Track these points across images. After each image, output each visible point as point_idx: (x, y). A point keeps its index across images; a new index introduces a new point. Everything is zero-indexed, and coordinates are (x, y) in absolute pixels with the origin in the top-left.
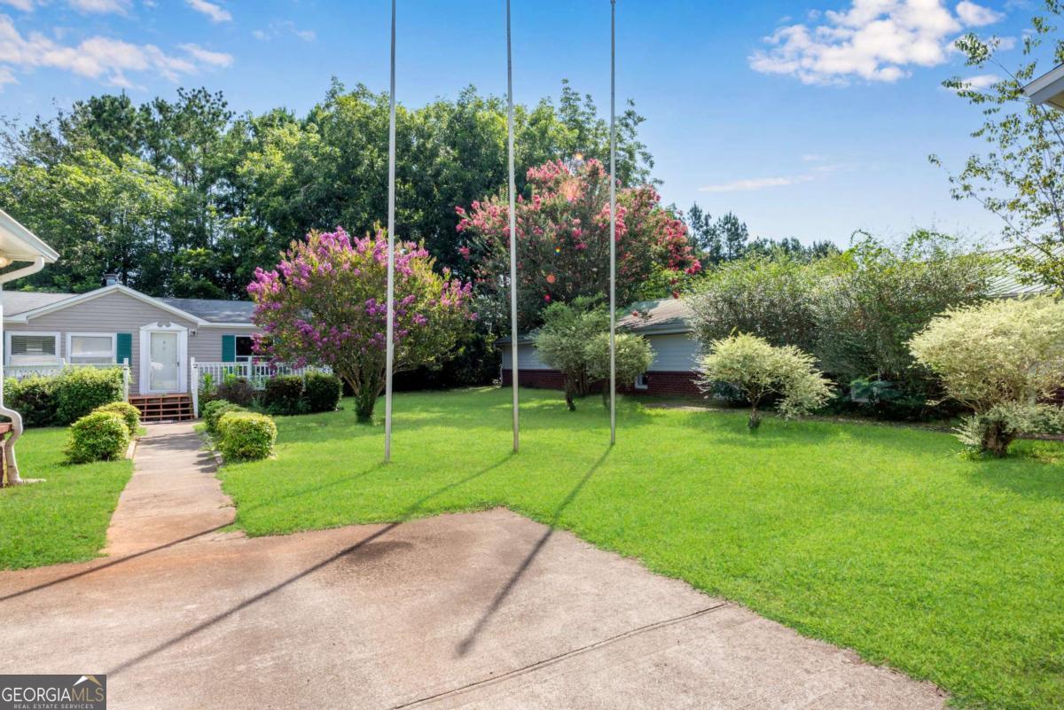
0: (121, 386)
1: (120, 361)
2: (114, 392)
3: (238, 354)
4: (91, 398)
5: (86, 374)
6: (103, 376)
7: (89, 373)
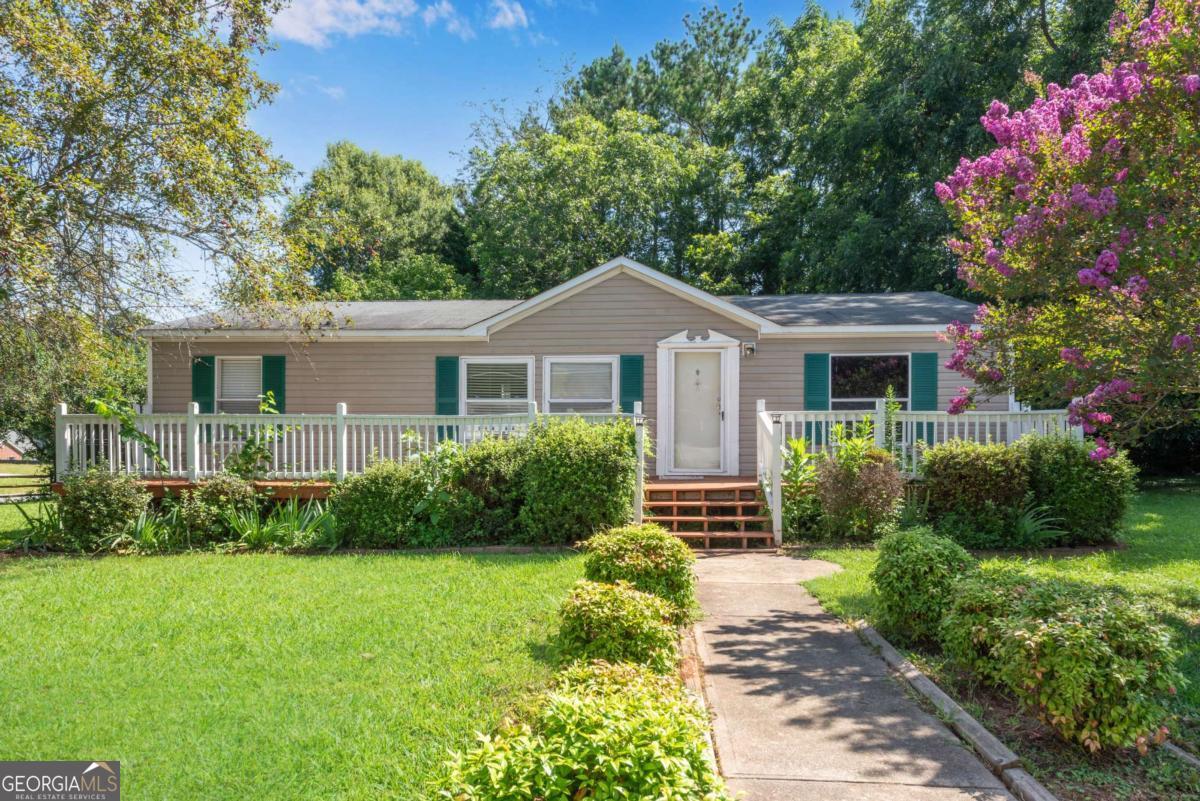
0: (633, 462)
1: (627, 407)
2: (620, 478)
3: (833, 396)
4: (578, 487)
5: (569, 436)
6: (600, 440)
7: (574, 432)
